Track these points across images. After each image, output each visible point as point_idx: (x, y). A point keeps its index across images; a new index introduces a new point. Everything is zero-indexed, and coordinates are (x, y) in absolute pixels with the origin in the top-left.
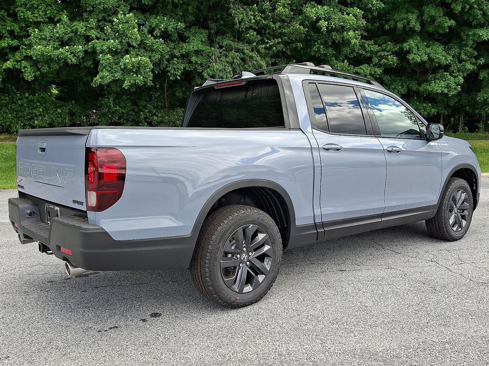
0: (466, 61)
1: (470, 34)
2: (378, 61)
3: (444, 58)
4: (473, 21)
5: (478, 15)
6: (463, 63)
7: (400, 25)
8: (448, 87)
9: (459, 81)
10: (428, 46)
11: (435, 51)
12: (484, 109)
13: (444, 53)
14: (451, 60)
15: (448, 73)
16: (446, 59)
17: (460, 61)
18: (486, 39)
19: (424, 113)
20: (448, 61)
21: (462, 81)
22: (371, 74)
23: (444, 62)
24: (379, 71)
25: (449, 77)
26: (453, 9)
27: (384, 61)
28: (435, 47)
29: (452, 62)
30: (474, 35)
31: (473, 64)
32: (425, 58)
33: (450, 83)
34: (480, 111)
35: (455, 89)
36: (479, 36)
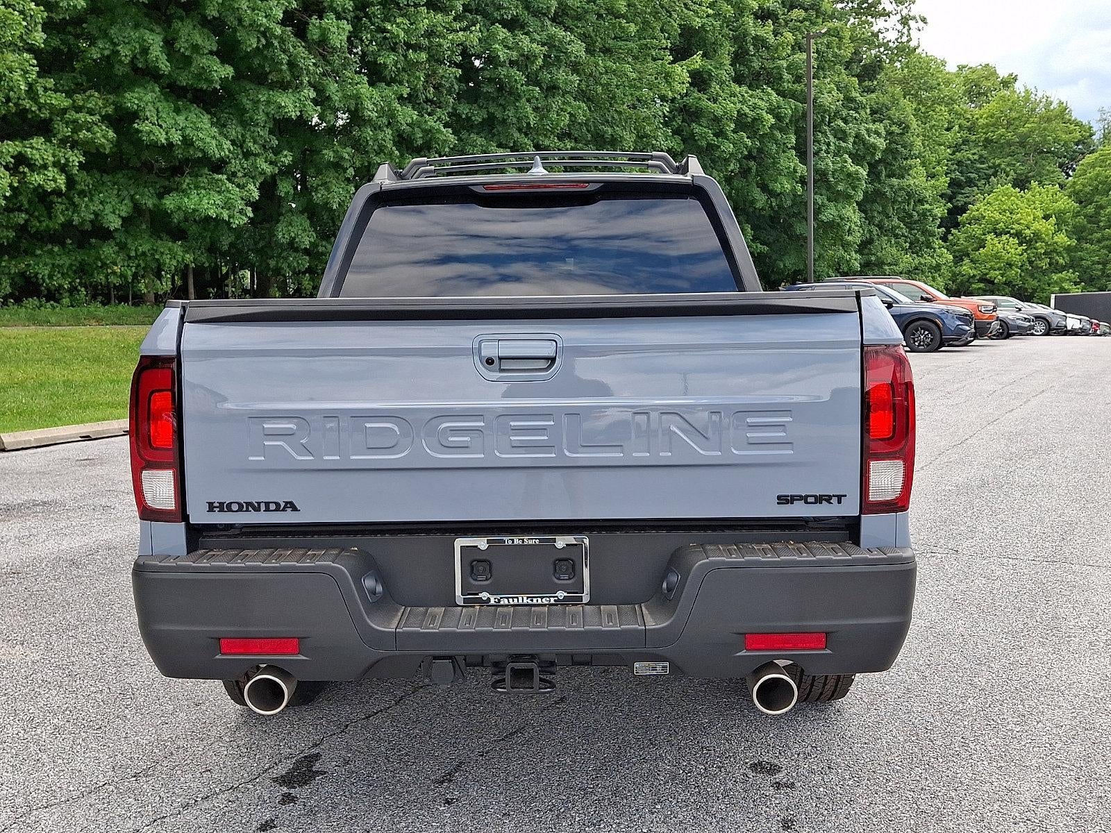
0: (256, 155)
1: (262, 100)
2: (70, 134)
3: (214, 142)
4: (270, 72)
5: (282, 64)
6: (252, 158)
7: (125, 52)
8: (228, 205)
9: (251, 194)
10: (178, 111)
11: (194, 123)
12: (286, 259)
13: (215, 132)
14: (229, 151)
15: (225, 177)
16: (220, 146)
17: (247, 155)
18: (293, 117)
19: (171, 263)
20: (223, 150)
21: (256, 195)
22: (55, 164)
23: (214, 151)
24: (76, 158)
25: (229, 185)
26: (240, 41)
27: (83, 134)
28: (192, 117)
29: (231, 155)
30: (268, 102)
31: (271, 163)
32: (176, 137)
33: (233, 199)
34: (277, 262)
35: (241, 212)
36: (280, 107)
